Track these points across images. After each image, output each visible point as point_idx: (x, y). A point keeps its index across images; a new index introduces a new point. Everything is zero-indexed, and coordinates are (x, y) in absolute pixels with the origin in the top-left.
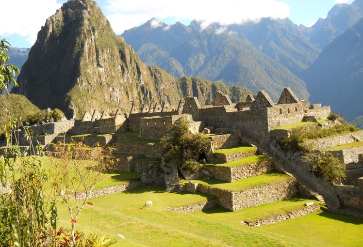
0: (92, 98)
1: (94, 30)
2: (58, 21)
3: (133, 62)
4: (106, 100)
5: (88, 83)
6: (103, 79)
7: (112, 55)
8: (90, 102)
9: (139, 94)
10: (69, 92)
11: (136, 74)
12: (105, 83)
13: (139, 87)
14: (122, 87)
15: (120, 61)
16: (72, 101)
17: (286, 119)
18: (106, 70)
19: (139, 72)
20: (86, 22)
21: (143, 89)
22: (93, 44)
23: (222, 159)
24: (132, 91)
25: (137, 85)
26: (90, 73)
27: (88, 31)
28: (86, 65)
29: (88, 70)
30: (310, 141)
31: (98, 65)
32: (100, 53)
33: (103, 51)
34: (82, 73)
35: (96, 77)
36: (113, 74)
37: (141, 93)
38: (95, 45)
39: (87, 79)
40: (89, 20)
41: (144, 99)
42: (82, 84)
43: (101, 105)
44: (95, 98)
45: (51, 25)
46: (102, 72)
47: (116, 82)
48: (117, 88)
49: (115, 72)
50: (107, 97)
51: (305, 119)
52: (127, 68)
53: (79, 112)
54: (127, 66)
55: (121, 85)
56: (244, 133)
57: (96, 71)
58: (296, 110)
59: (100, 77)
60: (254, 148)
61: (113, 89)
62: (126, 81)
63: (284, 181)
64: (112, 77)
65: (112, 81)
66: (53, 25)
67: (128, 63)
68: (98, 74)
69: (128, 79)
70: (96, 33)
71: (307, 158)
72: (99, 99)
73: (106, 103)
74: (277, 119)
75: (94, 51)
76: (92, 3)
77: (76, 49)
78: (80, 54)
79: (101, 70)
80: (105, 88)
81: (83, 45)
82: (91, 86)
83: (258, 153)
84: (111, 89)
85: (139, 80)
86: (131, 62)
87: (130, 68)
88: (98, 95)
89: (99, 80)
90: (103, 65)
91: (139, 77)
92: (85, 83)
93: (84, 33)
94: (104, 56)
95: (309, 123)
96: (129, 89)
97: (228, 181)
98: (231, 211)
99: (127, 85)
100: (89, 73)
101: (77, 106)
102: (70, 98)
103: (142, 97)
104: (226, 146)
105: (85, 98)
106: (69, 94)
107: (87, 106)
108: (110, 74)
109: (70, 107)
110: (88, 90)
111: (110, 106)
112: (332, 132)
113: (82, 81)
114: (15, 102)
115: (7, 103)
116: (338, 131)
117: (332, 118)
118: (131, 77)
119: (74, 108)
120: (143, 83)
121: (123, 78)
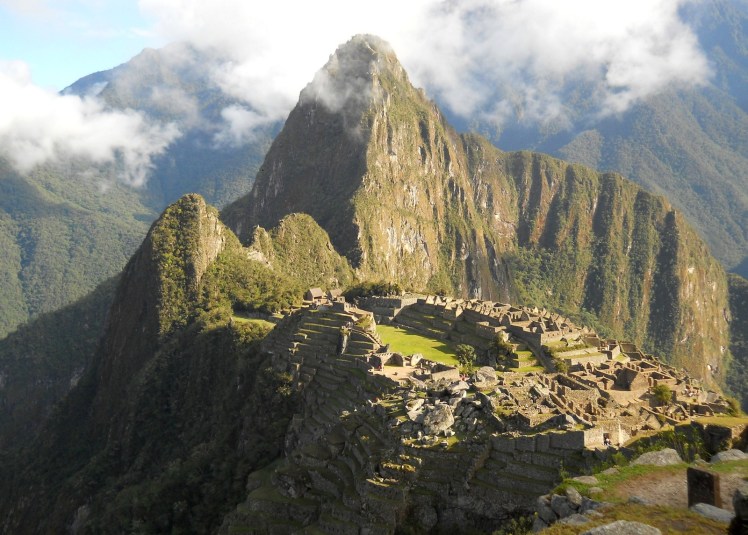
0: (381, 205)
3: (439, 142)
4: (398, 206)
5: (377, 183)
6: (395, 174)
7: (409, 133)
8: (378, 211)
9: (445, 192)
10: (352, 197)
11: (443, 160)
12: (398, 180)
13: (446, 181)
14: (421, 183)
15: (420, 141)
16: (356, 213)
17: (551, 339)
18: (400, 158)
19: (447, 157)
20: (376, 83)
21: (451, 184)
22: (385, 121)
23: (516, 356)
24: (434, 188)
25: (443, 179)
26: (379, 165)
28: (375, 155)
29: (377, 162)
30: (558, 353)
31: (390, 152)
32: (394, 133)
33: (397, 129)
34: (368, 167)
35: (386, 170)
36: (410, 163)
37: (448, 191)
38: (388, 121)
39: (374, 176)
40: (379, 79)
41: (452, 200)
43: (392, 214)
44: (385, 205)
46: (395, 162)
47: (413, 176)
48: (413, 185)
49: (412, 159)
50: (399, 201)
51: (562, 340)
52: (430, 151)
53: (365, 228)
54: (429, 149)
55: (419, 179)
56: (530, 343)
57: (387, 161)
58: (558, 335)
59: (391, 170)
60: (531, 352)
61: (409, 187)
62: (426, 172)
64: (409, 169)
65: (407, 175)
67: (432, 144)
68: (389, 166)
69: (430, 169)
70: (389, 99)
72: (390, 204)
73: (398, 209)
75: (385, 131)
78: (367, 137)
79: (394, 159)
80: (398, 186)
81: (370, 123)
82: (380, 187)
83: (533, 355)
84: (405, 188)
85: (446, 169)
86: (436, 142)
87: (434, 151)
88: (388, 198)
89: (389, 174)
90: (396, 151)
91: (447, 164)
92: (372, 184)
93: (373, 104)
94: (399, 136)
95: (563, 342)
96: (430, 186)
99: (428, 179)
100: (377, 167)
101: (363, 219)
102: (353, 207)
103: (449, 196)
104: (519, 349)
105: (372, 207)
106: (351, 201)
107: (374, 220)
108: (405, 164)
109: (354, 221)
110: (376, 194)
111: (403, 213)
112: (572, 349)
113: (369, 181)
114: (303, 226)
115: (294, 227)
116: (577, 347)
117: (577, 340)
118: (435, 166)
119: (359, 223)
120: (452, 175)
121: (423, 168)
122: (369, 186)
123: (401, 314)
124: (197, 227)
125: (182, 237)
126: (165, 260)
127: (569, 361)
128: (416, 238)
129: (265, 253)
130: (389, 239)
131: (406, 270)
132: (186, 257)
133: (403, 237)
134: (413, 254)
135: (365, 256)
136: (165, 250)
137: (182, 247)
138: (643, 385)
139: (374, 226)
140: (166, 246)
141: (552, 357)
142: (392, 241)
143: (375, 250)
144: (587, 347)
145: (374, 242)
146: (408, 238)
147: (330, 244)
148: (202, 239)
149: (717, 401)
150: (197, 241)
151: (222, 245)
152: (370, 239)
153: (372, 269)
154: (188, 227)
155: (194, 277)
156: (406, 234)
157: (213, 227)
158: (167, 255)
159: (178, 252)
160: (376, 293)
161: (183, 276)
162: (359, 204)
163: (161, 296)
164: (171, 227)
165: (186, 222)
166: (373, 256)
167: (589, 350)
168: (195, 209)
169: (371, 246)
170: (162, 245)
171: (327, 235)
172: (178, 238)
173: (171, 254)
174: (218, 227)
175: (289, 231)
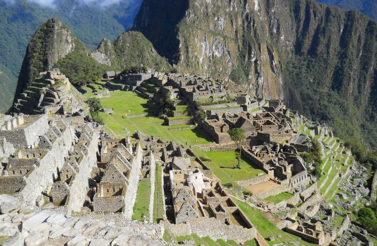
0: (197, 28)
4: (211, 29)
5: (195, 15)
6: (210, 10)
8: (194, 32)
9: (243, 22)
10: (178, 24)
11: (242, 2)
12: (211, 14)
13: (244, 15)
14: (227, 16)
16: (179, 33)
17: (202, 97)
21: (247, 17)
23: (174, 109)
24: (236, 19)
25: (242, 13)
26: (198, 5)
29: (196, 3)
30: (203, 107)
34: (190, 6)
35: (203, 8)
36: (220, 4)
37: (245, 21)
39: (194, 11)
41: (247, 26)
42: (189, 16)
43: (205, 34)
44: (200, 28)
46: (209, 3)
47: (221, 11)
48: (222, 17)
49: (222, 2)
50: (211, 26)
51: (210, 97)
53: (185, 42)
55: (226, 14)
56: (187, 100)
57: (204, 2)
59: (207, 7)
60: (186, 106)
61: (218, 18)
62: (231, 9)
63: (188, 118)
64: (219, 7)
65: (218, 11)
68: (205, 5)
69: (234, 8)
71: (197, 112)
72: (204, 28)
73: (210, 31)
80: (211, 18)
82: (197, 17)
83: (187, 108)
84: (216, 19)
85: (245, 8)
88: (203, 25)
89: (205, 10)
91: (245, 5)
92: (192, 15)
95: (211, 99)
96: (233, 17)
98: (168, 125)
99: (232, 14)
100: (196, 6)
101: (183, 36)
102: (178, 29)
103: (246, 24)
104: (179, 104)
105: (191, 30)
106: (178, 25)
107: (192, 37)
108: (216, 4)
109: (177, 38)
110: (194, 21)
111: (214, 33)
112: (216, 103)
113: (190, 13)
114: (134, 38)
115: (128, 39)
116: (220, 103)
117: (222, 97)
118: (237, 6)
119: (180, 39)
120: (248, 11)
121: (229, 7)
122: (190, 17)
123: (142, 85)
124: (53, 37)
125: (44, 43)
126: (33, 57)
127: (209, 112)
128: (223, 48)
129: (107, 54)
130: (203, 48)
131: (215, 67)
132: (45, 55)
133: (214, 47)
134: (221, 58)
135: (182, 58)
136: (35, 52)
137: (44, 49)
138: (250, 129)
139: (191, 40)
140: (36, 49)
141: (197, 109)
142: (206, 50)
143: (190, 55)
144: (228, 102)
145: (190, 50)
146: (217, 48)
147: (153, 50)
148: (55, 45)
149: (304, 143)
150: (52, 45)
151: (72, 48)
152: (187, 48)
153: (187, 65)
154: (48, 37)
155: (47, 66)
156: (216, 46)
157: (64, 37)
158: (34, 54)
159: (42, 52)
160: (133, 72)
161: (42, 66)
162: (181, 27)
163: (29, 78)
164: (39, 38)
165: (47, 34)
166: (189, 57)
167: (229, 105)
168: (53, 27)
169: (187, 52)
170: (33, 49)
171: (151, 44)
172: (42, 44)
173: (37, 54)
174: (68, 37)
175: (124, 42)
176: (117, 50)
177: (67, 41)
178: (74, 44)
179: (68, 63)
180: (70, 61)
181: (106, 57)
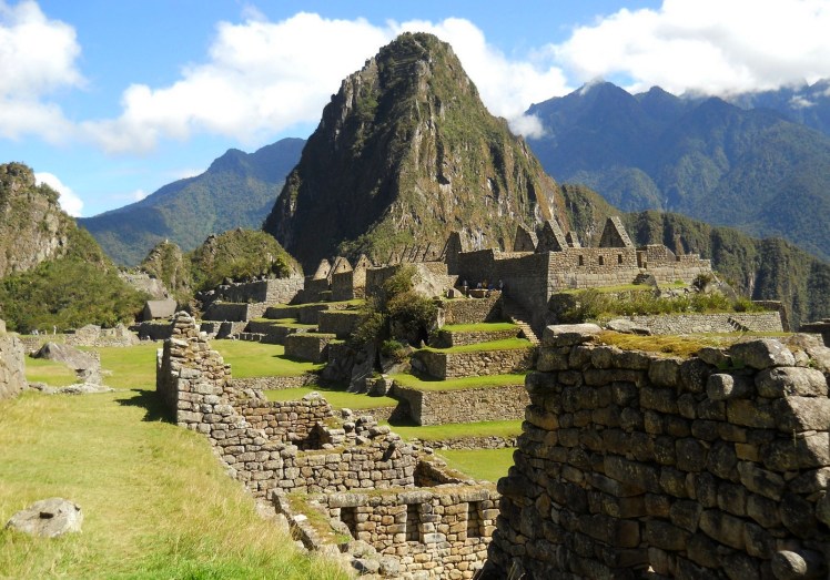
1: (437, 104)
2: (366, 83)
3: (520, 174)
5: (414, 217)
6: (449, 210)
7: (473, 157)
10: (370, 232)
11: (526, 199)
12: (452, 219)
14: (491, 229)
15: (490, 170)
17: (595, 276)
18: (456, 189)
19: (532, 196)
20: (423, 87)
22: (433, 134)
26: (421, 193)
27: (424, 104)
28: (413, 177)
29: (416, 189)
31: (440, 178)
32: (446, 151)
33: (452, 148)
34: (401, 193)
35: (433, 203)
36: (472, 198)
38: (437, 136)
39: (411, 207)
40: (429, 83)
42: (400, 217)
45: (351, 92)
46: (448, 193)
47: (476, 217)
48: (478, 230)
49: (476, 194)
52: (506, 186)
54: (504, 182)
55: (488, 224)
57: (434, 189)
58: (620, 261)
59: (441, 203)
60: (515, 326)
61: (470, 231)
62: (500, 214)
64: (468, 206)
65: (468, 215)
66: (355, 93)
67: (509, 176)
68: (437, 197)
69: (505, 211)
70: (442, 110)
74: (571, 275)
75: (433, 148)
76: (441, 47)
77: (396, 144)
78: (402, 153)
79: (445, 188)
80: (452, 228)
81: (410, 135)
82: (419, 222)
84: (464, 232)
85: (531, 214)
86: (515, 175)
87: (511, 186)
88: (434, 241)
89: (438, 209)
90: (450, 179)
91: (532, 206)
92: (406, 216)
93: (415, 109)
94: (456, 158)
95: (642, 286)
96: (505, 233)
97: (442, 379)
98: (417, 424)
99: (502, 225)
100: (417, 194)
106: (369, 236)
108: (465, 198)
110: (412, 231)
112: (679, 308)
113: (400, 210)
116: (697, 306)
118: (513, 207)
121: (495, 208)
129: (167, 281)
151: (58, 251)
157: (37, 216)
162: (379, 240)
168: (6, 184)
175: (223, 253)
176: (199, 273)
177: (45, 227)
178: (65, 240)
179: (35, 286)
180: (44, 282)
181: (164, 289)
